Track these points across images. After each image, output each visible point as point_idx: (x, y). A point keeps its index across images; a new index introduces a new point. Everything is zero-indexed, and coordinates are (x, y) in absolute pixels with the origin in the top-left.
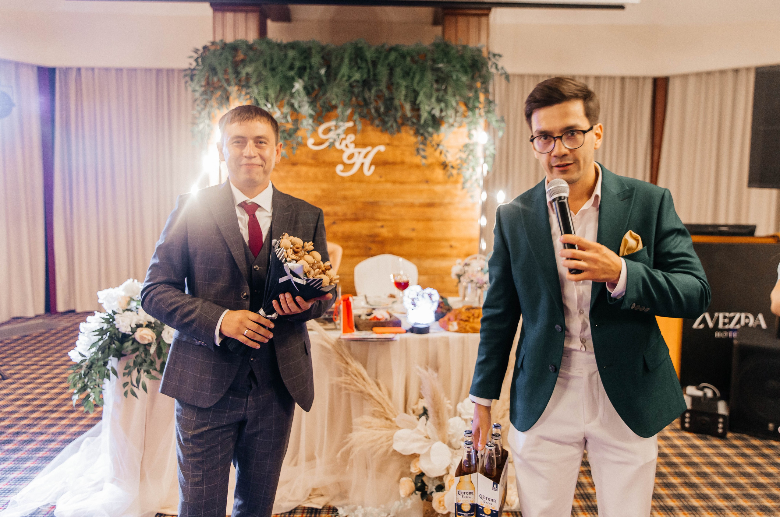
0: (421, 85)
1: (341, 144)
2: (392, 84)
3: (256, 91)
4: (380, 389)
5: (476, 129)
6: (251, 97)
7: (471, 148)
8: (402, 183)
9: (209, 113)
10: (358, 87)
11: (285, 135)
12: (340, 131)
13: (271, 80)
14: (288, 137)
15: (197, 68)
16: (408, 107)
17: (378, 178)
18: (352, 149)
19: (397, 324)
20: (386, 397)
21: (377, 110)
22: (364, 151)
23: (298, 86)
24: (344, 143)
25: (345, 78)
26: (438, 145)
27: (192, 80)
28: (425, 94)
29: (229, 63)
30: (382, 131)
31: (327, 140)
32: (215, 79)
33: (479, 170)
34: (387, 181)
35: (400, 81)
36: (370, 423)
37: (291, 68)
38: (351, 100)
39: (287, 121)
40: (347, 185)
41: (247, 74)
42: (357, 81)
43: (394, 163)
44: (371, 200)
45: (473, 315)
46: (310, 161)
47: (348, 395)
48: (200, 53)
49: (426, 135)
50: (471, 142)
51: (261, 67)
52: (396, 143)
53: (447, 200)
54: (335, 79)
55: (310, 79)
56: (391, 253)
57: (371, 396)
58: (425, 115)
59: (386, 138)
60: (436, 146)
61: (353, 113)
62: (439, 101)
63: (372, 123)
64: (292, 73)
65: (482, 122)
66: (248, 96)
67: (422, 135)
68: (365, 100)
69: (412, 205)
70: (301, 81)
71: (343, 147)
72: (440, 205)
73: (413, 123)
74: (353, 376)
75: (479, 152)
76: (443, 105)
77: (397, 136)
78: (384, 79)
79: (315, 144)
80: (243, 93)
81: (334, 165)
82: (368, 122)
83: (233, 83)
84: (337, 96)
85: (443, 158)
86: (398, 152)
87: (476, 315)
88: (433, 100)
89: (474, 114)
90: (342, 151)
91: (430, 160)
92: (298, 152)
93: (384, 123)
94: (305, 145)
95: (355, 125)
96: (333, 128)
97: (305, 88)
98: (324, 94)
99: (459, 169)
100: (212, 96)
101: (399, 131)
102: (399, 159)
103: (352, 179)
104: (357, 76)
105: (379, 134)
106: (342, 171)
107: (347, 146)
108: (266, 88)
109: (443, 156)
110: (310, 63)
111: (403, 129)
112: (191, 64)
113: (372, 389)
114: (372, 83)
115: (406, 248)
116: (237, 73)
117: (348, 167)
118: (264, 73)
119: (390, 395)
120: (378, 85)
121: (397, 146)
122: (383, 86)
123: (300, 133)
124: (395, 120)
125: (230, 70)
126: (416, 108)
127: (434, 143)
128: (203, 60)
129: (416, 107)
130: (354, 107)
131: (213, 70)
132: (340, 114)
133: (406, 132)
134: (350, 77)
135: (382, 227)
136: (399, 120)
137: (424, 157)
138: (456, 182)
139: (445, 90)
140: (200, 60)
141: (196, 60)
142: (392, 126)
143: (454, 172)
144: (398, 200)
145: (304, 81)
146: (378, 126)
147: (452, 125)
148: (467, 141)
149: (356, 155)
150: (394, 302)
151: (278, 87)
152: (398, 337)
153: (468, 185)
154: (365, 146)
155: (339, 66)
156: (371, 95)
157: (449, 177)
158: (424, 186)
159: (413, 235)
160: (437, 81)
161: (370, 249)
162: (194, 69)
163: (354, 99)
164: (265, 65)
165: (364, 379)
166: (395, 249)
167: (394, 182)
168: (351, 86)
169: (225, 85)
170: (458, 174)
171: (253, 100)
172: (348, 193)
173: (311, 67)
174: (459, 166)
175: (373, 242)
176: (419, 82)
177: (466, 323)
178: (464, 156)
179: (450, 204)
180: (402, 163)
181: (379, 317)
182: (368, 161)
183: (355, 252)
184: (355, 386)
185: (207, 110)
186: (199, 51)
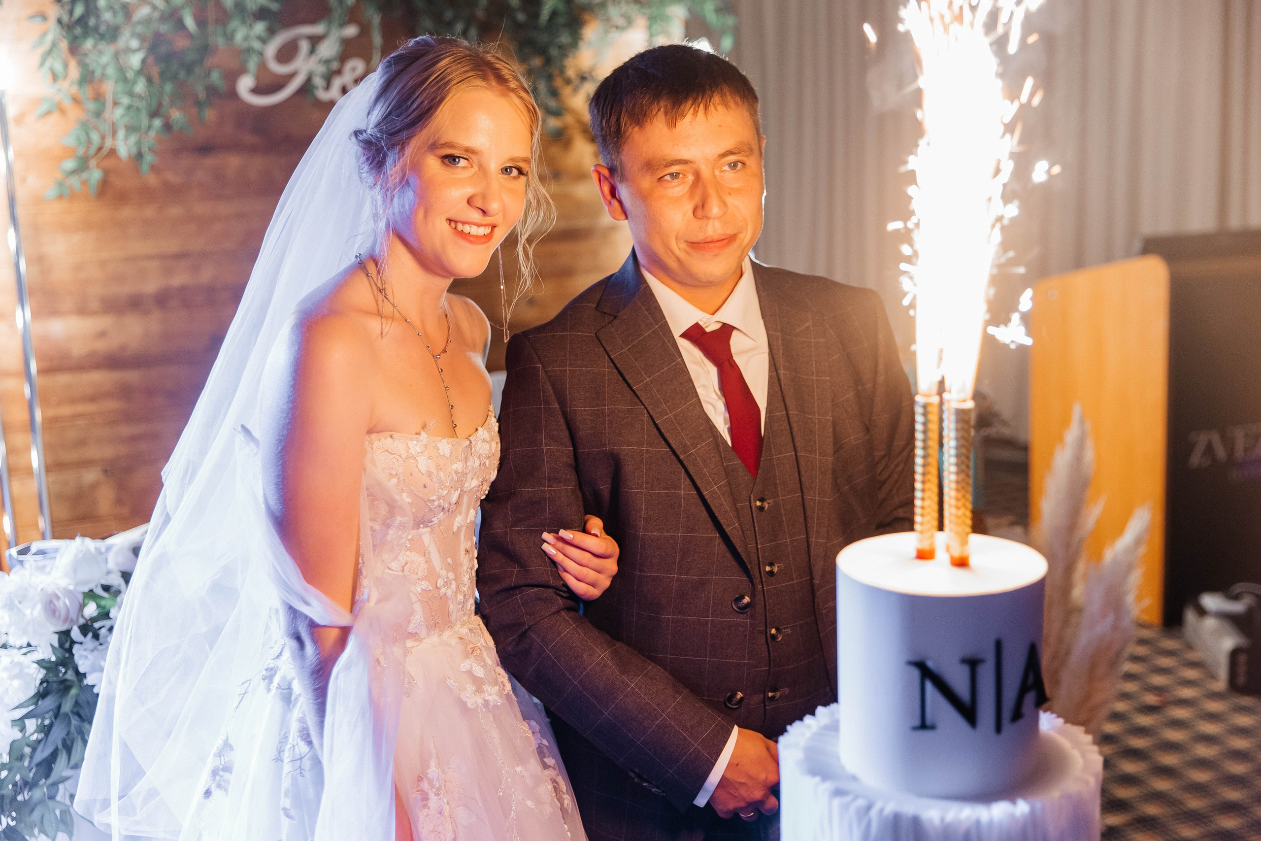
1: (328, 85)
11: (174, 66)
12: (322, 51)
14: (181, 73)
24: (337, 83)
26: (583, 78)
31: (292, 76)
49: (552, 51)
67: (541, 52)
71: (333, 94)
73: (518, 24)
79: (257, 91)
92: (212, 115)
95: (363, 32)
96: (304, 43)
107: (343, 91)
137: (553, 111)
147: (615, 25)
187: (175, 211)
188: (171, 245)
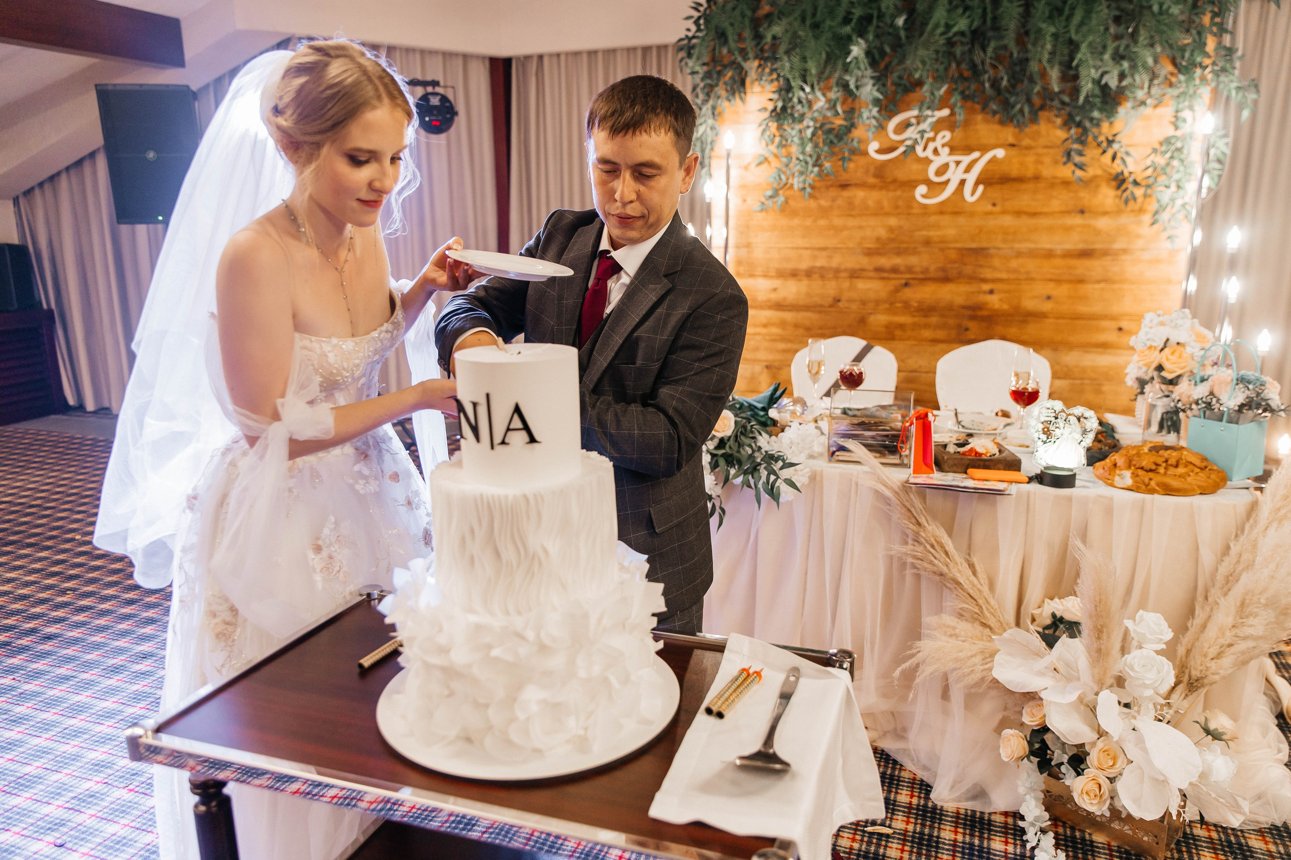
0: (1085, 29)
1: (925, 149)
2: (1027, 33)
3: (787, 65)
4: (974, 573)
5: (1191, 108)
6: (779, 75)
7: (1179, 145)
8: (1034, 215)
9: (714, 108)
10: (962, 43)
11: (831, 137)
12: (925, 126)
13: (812, 43)
14: (835, 141)
15: (699, 34)
16: (1054, 74)
17: (989, 208)
18: (945, 156)
19: (1013, 465)
20: (985, 589)
21: (995, 83)
22: (966, 160)
23: (857, 50)
24: (931, 146)
25: (941, 30)
26: (1110, 142)
27: (689, 55)
28: (1090, 45)
29: (747, 22)
30: (1002, 123)
31: (903, 141)
32: (725, 51)
33: (1191, 187)
34: (1004, 212)
35: (1043, 26)
36: (954, 628)
37: (847, 20)
38: (946, 69)
39: (837, 114)
40: (933, 219)
41: (774, 38)
42: (962, 34)
43: (1020, 180)
44: (974, 245)
45: (1166, 461)
46: (871, 180)
47: (918, 577)
48: (702, 9)
49: (1087, 124)
50: (1178, 133)
51: (796, 24)
52: (1026, 142)
53: (1117, 246)
54: (921, 34)
55: (877, 36)
56: (1004, 338)
57: (958, 584)
58: (1087, 87)
59: (1009, 134)
60: (1105, 144)
61: (950, 92)
62: (1118, 57)
63: (984, 108)
64: (847, 29)
65: (1205, 92)
66: (775, 76)
67: (1079, 125)
68: (973, 66)
69: (1049, 255)
70: (861, 41)
71: (929, 153)
72: (1105, 253)
73: (1063, 103)
74: (928, 547)
75: (1195, 153)
76: (1126, 64)
77: (1031, 129)
78: (1012, 25)
79: (879, 151)
80: (767, 70)
81: (912, 185)
82: (978, 107)
83: (751, 55)
84: (924, 63)
85: (1117, 167)
86: (1030, 159)
87: (1172, 461)
88: (1107, 57)
89: (1191, 78)
90: (928, 161)
91: (1091, 172)
92: (852, 165)
93: (1007, 106)
94: (866, 153)
95: (953, 114)
96: (913, 121)
97: (868, 53)
98: (901, 62)
99: (1149, 186)
100: (718, 80)
101: (1034, 120)
102: (1030, 173)
103: (941, 209)
104: (962, 24)
105: (997, 127)
106: (924, 196)
107: (936, 151)
108: (804, 59)
109: (1118, 161)
110: (879, 10)
111: (1043, 114)
112: (688, 30)
113: (960, 571)
114: (990, 34)
115: (1033, 329)
116: (758, 37)
117: (935, 187)
118: (801, 33)
119: (992, 586)
120: (1002, 38)
121: (1028, 148)
122: (1010, 39)
123: (856, 133)
124: (1029, 100)
125: (747, 33)
126: (1071, 76)
127: (1102, 138)
128: (707, 22)
129: (1072, 72)
130: (953, 80)
131: (722, 36)
132: (927, 94)
133: (1049, 121)
134: (948, 27)
135: (991, 292)
136: (1037, 101)
137: (1080, 167)
138: (1141, 211)
139: (1134, 36)
140: (702, 21)
141: (696, 23)
142: (1021, 111)
143: (1139, 192)
144: (1024, 246)
145: (867, 41)
146: (995, 113)
147: (1143, 103)
148: (1170, 131)
149: (952, 166)
150: (1008, 425)
151: (824, 56)
152: (1013, 489)
153: (1164, 216)
154: (968, 150)
155: (931, 9)
156: (985, 57)
157: (1126, 202)
158: (1078, 220)
159: (1047, 307)
160: (1117, 20)
161: (967, 329)
162: (693, 37)
163: (954, 65)
164: (803, 20)
165: (946, 553)
166: (1013, 331)
167: (1018, 213)
168: (950, 43)
169: (739, 59)
170: (1145, 196)
171: (781, 79)
172: (933, 234)
173: (881, 16)
174: (1151, 181)
175: (973, 318)
176: (1082, 24)
177: (1151, 475)
178: (1161, 161)
179: (1125, 251)
180: (1037, 178)
181: (980, 450)
182: (971, 178)
183: (940, 334)
184: (931, 563)
185: (711, 102)
186: (701, 5)
187: (822, 222)
188: (820, 242)
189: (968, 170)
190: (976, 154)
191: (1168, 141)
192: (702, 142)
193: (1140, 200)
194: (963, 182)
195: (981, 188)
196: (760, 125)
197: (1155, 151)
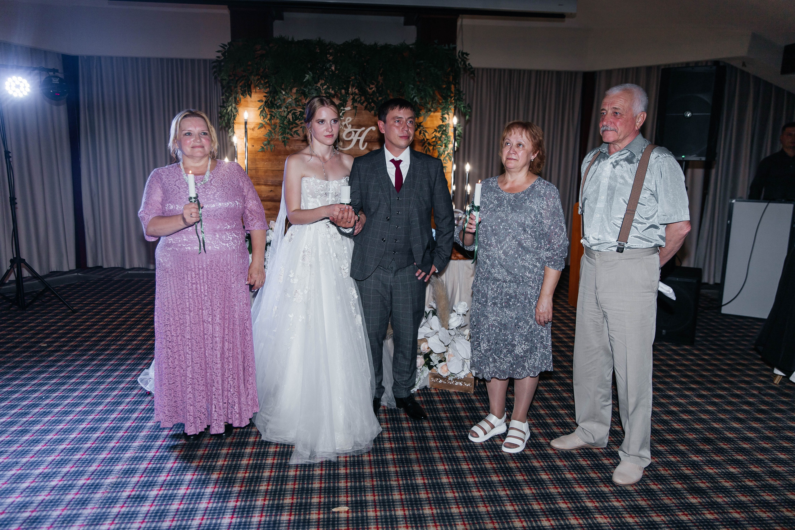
3: (274, 80)
5: (448, 114)
6: (269, 85)
7: (444, 128)
9: (235, 98)
12: (341, 114)
13: (286, 71)
15: (225, 60)
18: (350, 129)
22: (359, 131)
23: (308, 77)
24: (343, 124)
27: (220, 70)
32: (240, 70)
33: (451, 146)
48: (226, 48)
50: (444, 124)
62: (419, 90)
63: (366, 108)
64: (303, 67)
65: (452, 108)
66: (267, 85)
70: (310, 72)
71: (342, 127)
75: (450, 132)
76: (422, 94)
80: (263, 82)
82: (363, 107)
83: (254, 74)
85: (422, 137)
89: (447, 101)
90: (342, 131)
95: (352, 109)
97: (313, 78)
99: (434, 146)
100: (236, 84)
106: (341, 147)
107: (345, 126)
108: (282, 78)
112: (219, 57)
117: (346, 143)
128: (230, 54)
139: (425, 82)
140: (226, 54)
141: (223, 54)
143: (431, 148)
145: (313, 73)
147: (430, 111)
148: (441, 123)
149: (353, 133)
151: (292, 78)
154: (360, 126)
160: (418, 74)
162: (222, 61)
169: (248, 75)
170: (433, 149)
171: (271, 87)
174: (435, 143)
178: (438, 135)
182: (362, 139)
186: (226, 46)
189: (360, 136)
190: (363, 128)
191: (440, 127)
192: (229, 115)
193: (431, 151)
194: (358, 141)
195: (366, 144)
196: (259, 108)
197: (436, 131)
